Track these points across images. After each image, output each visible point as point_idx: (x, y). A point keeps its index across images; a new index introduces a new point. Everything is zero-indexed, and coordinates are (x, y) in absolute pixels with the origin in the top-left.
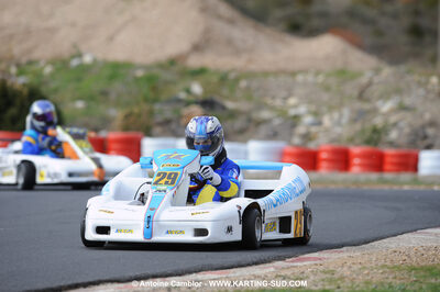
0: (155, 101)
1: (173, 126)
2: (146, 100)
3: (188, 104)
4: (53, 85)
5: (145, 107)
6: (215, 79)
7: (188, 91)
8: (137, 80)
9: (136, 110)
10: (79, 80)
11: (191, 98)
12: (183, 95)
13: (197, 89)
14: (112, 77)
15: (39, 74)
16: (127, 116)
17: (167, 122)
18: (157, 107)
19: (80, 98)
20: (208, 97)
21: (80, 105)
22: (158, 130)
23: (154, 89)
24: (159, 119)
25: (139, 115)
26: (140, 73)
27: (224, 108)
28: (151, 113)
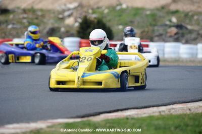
0: (155, 25)
1: (163, 37)
2: (151, 25)
3: (170, 27)
4: (108, 18)
5: (151, 28)
6: (182, 15)
7: (170, 21)
8: (147, 15)
9: (146, 29)
10: (120, 16)
11: (172, 24)
12: (168, 23)
13: (174, 20)
14: (135, 15)
15: (102, 13)
16: (142, 32)
17: (161, 35)
18: (156, 28)
19: (121, 24)
20: (179, 23)
21: (121, 27)
22: (156, 38)
23: (155, 20)
24: (157, 33)
25: (148, 32)
26: (148, 13)
27: (187, 28)
28: (153, 31)
